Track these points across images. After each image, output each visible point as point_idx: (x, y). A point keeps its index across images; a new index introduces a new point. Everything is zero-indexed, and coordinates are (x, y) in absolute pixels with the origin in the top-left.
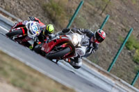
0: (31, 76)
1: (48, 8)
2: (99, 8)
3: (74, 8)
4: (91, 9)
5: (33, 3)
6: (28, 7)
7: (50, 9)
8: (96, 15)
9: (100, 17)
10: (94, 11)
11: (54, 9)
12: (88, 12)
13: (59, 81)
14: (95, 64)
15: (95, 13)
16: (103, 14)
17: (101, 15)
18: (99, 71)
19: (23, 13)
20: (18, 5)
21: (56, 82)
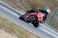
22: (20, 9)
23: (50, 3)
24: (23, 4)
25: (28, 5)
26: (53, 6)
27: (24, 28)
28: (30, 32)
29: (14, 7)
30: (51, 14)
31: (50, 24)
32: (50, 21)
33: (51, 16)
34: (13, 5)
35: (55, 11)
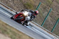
0: (19, 34)
1: (26, 5)
2: (47, 6)
3: (37, 5)
4: (44, 6)
5: (19, 3)
6: (17, 5)
7: (27, 6)
8: (46, 8)
9: (48, 9)
10: (45, 6)
11: (28, 6)
12: (43, 7)
13: (31, 36)
14: (46, 29)
15: (46, 7)
16: (49, 8)
17: (48, 8)
18: (48, 32)
19: (15, 8)
20: (13, 4)
21: (29, 37)
22: (12, 9)
23: (43, 3)
24: (15, 4)
25: (20, 5)
26: (46, 6)
27: (17, 29)
28: (22, 33)
29: (6, 7)
30: (44, 14)
31: (42, 24)
32: (42, 22)
33: (43, 17)
34: (5, 5)
35: (48, 12)
